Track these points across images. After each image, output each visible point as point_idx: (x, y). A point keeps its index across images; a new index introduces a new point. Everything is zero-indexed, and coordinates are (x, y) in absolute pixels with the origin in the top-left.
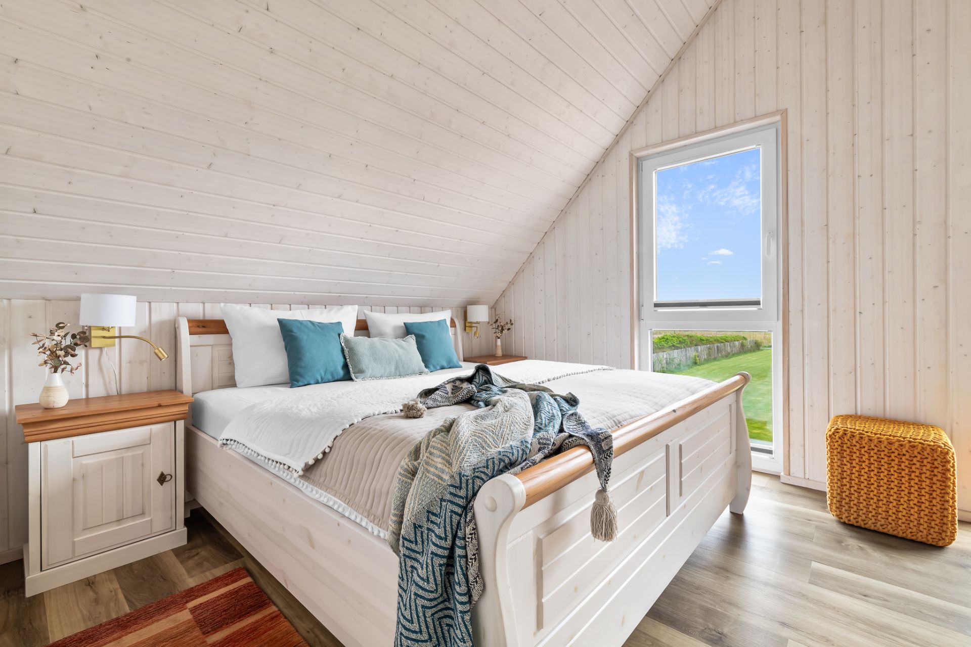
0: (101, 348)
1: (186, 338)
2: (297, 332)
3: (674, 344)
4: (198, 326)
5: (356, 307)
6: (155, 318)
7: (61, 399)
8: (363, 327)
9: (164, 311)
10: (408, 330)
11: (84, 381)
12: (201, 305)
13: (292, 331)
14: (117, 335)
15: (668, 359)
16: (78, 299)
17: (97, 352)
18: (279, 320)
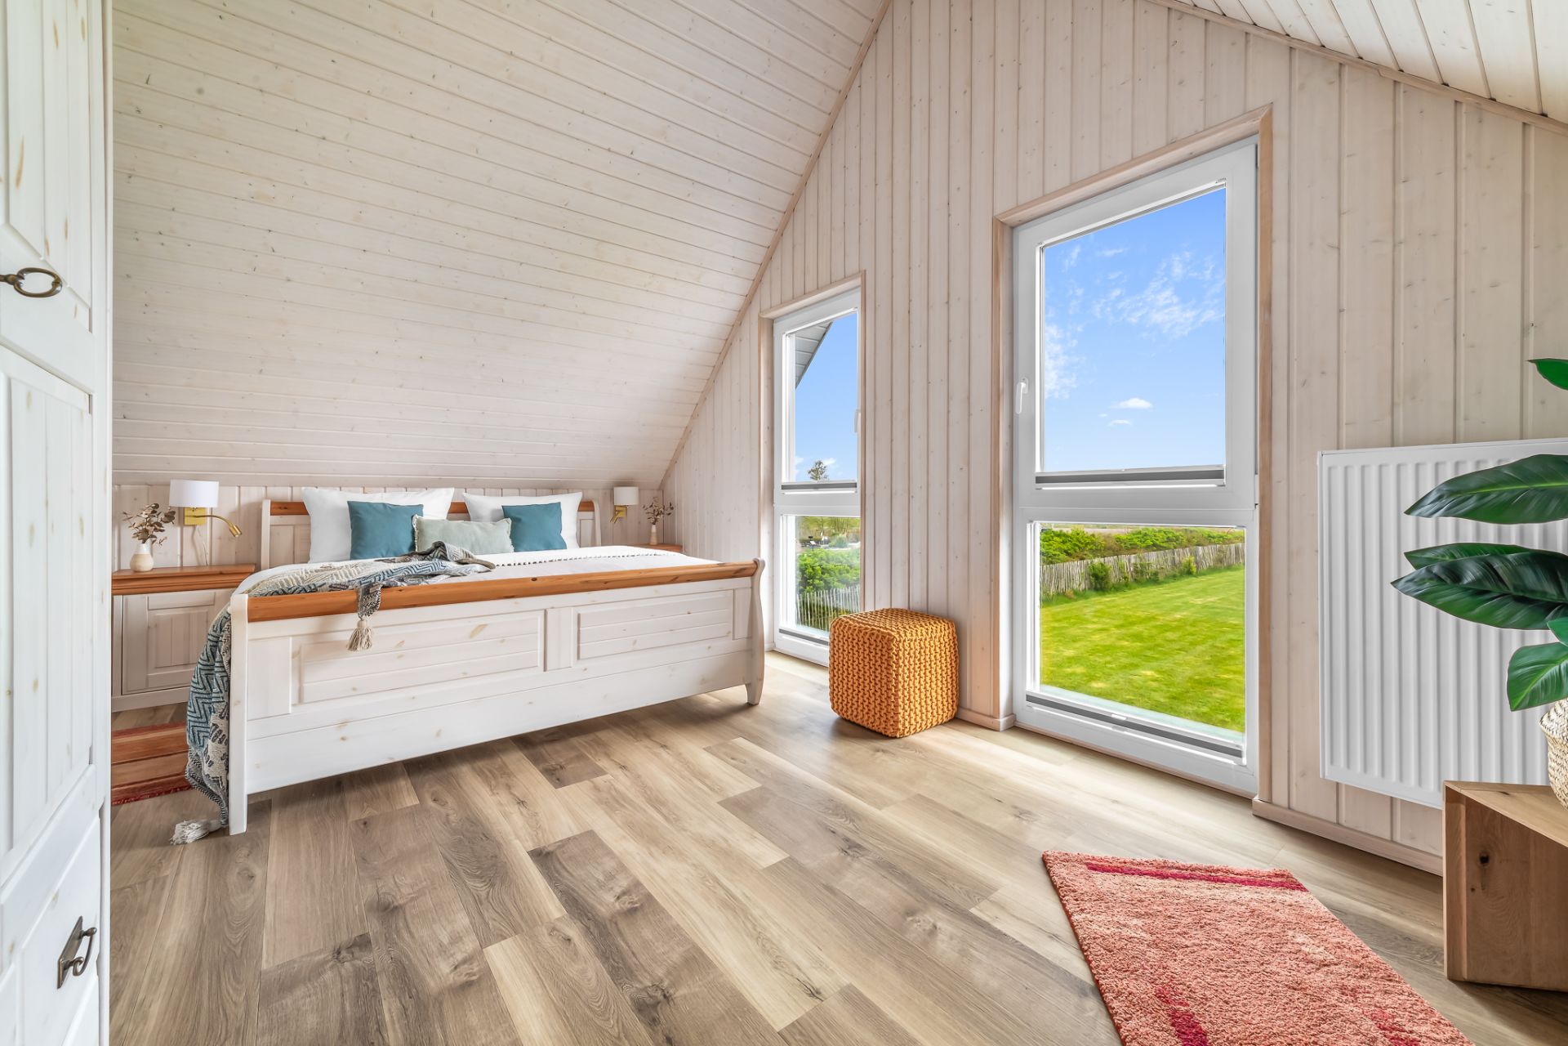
0: (194, 526)
1: (267, 518)
2: (364, 515)
3: (1158, 542)
4: (280, 508)
5: (452, 490)
6: (245, 500)
7: (147, 564)
8: (459, 510)
9: (252, 494)
10: (507, 512)
11: (179, 553)
12: (289, 489)
13: (358, 513)
14: (209, 514)
15: (1139, 566)
16: (168, 485)
17: (191, 529)
18: (348, 502)
